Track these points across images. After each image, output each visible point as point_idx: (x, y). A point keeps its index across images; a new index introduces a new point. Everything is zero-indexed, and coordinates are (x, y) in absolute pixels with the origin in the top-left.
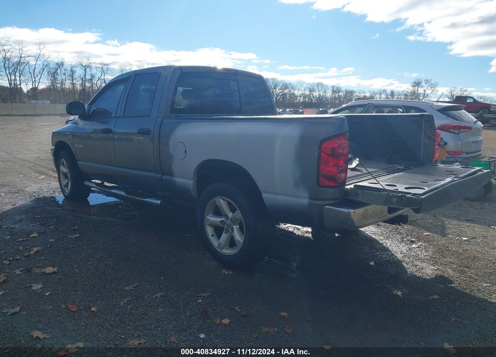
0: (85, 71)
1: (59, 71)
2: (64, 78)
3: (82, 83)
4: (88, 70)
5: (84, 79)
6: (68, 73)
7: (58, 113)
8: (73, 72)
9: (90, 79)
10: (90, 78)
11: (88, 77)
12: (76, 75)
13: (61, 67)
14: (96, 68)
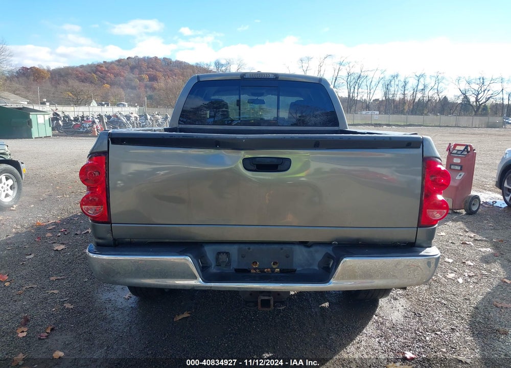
0: (418, 81)
1: (392, 83)
2: (397, 90)
3: (413, 93)
4: (422, 80)
5: (416, 89)
6: (401, 84)
7: (373, 123)
8: (406, 83)
9: (422, 90)
10: (423, 88)
11: (421, 87)
12: (408, 86)
13: (395, 78)
14: (431, 77)
